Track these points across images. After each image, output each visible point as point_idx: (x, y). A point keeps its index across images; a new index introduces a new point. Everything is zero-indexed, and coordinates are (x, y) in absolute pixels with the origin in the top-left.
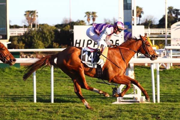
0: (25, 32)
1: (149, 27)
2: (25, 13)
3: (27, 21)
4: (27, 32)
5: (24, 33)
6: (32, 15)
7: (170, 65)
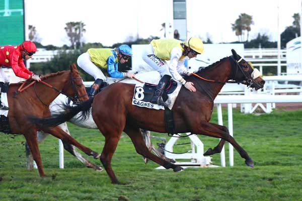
0: (54, 55)
1: (260, 46)
2: (66, 26)
3: (69, 38)
4: (57, 55)
5: (53, 57)
6: (76, 29)
7: (272, 106)
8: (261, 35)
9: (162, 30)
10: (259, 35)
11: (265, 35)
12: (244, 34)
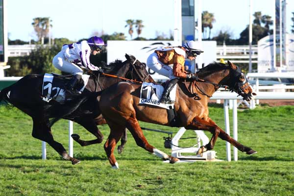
0: (32, 50)
1: (224, 44)
2: (33, 22)
4: (35, 50)
6: (43, 25)
7: (256, 103)
8: (223, 32)
9: (126, 26)
10: (221, 32)
11: (227, 33)
12: (206, 32)
